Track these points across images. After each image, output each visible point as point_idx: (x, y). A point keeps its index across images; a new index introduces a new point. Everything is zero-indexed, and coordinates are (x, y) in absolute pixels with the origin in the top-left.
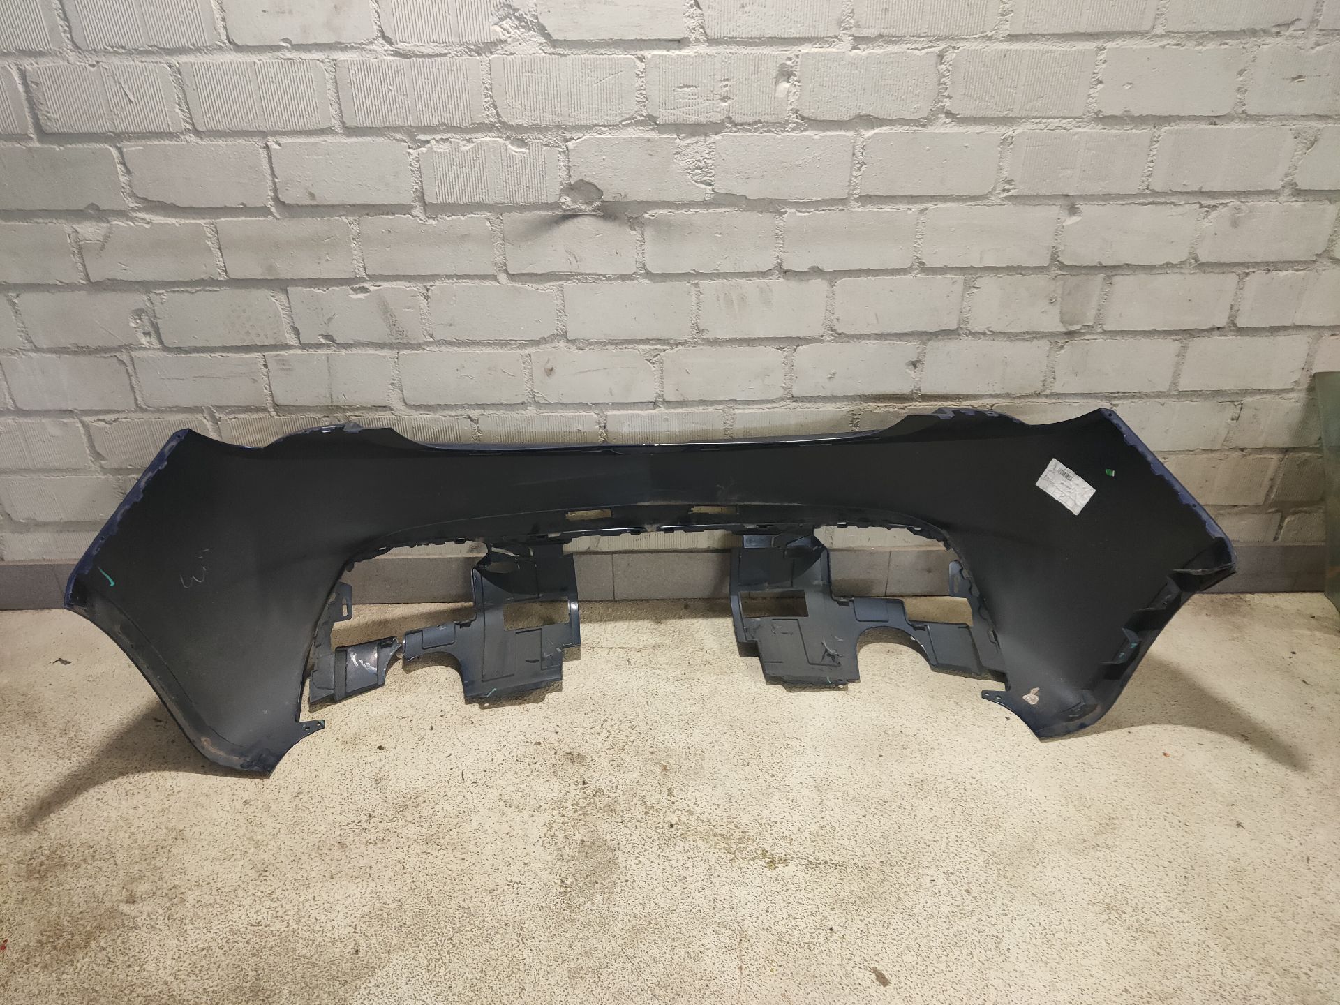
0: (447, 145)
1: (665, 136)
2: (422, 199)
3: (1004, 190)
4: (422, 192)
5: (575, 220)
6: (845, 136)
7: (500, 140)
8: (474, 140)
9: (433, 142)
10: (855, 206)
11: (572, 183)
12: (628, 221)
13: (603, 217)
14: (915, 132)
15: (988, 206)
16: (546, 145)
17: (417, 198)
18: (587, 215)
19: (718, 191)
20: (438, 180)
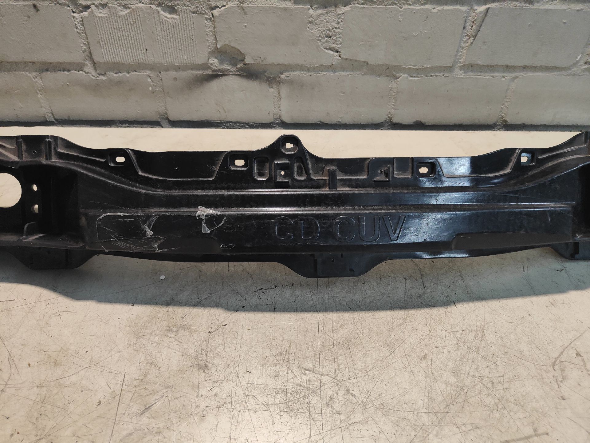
0: (106, 11)
1: (300, 6)
2: (91, 58)
3: (586, 63)
4: (90, 53)
5: (223, 80)
6: (460, 10)
7: (153, 6)
8: (130, 6)
9: (93, 7)
10: (458, 73)
11: (219, 47)
12: (267, 80)
13: (246, 76)
14: (522, 8)
15: (569, 76)
16: (194, 13)
17: (87, 58)
18: (232, 74)
19: (345, 57)
20: (102, 41)
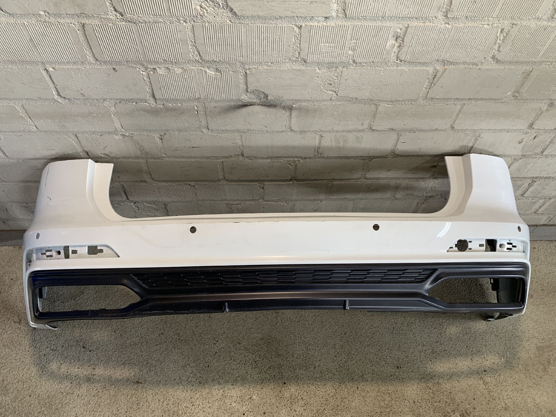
0: (167, 71)
1: (310, 68)
2: (154, 96)
3: (514, 96)
4: (153, 93)
5: (250, 108)
6: (425, 70)
7: (202, 68)
8: (185, 68)
9: (158, 69)
11: (249, 91)
12: (282, 108)
13: (267, 106)
15: (500, 103)
16: (232, 72)
17: (150, 96)
18: (257, 105)
19: (341, 95)
20: (163, 88)
